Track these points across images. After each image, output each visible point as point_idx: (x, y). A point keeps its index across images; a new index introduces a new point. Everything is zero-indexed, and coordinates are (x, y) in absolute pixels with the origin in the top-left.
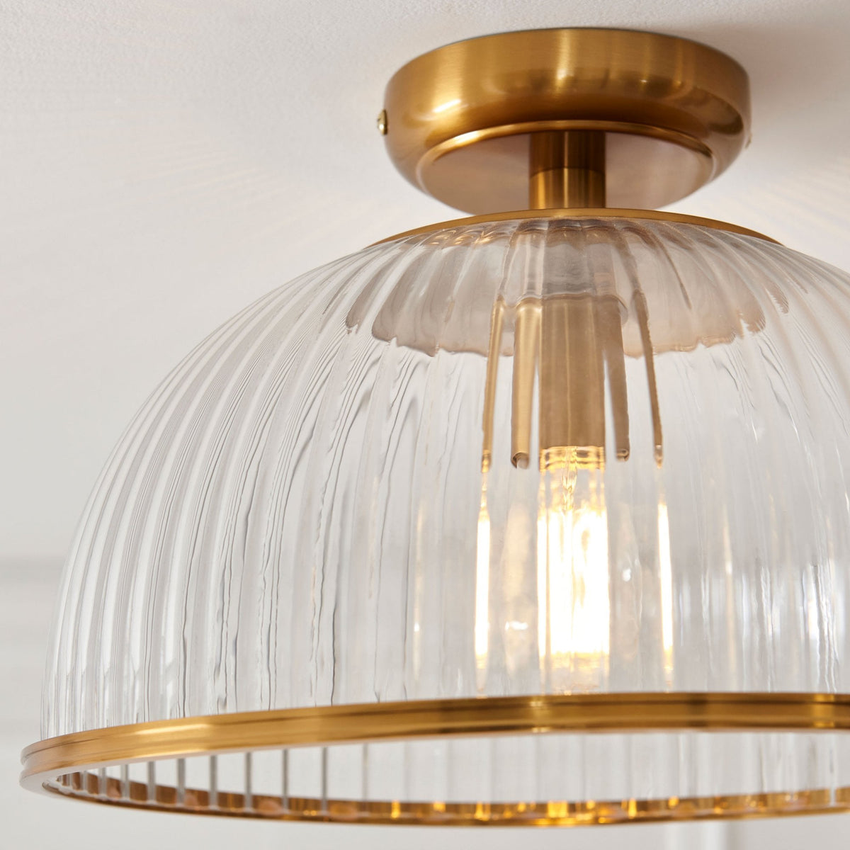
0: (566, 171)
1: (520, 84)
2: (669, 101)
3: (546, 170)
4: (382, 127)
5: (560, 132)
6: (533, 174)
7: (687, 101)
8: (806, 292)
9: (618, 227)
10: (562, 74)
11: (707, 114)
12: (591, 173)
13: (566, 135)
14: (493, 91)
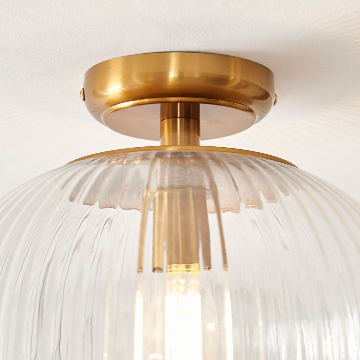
0: (178, 119)
1: (151, 79)
2: (228, 87)
3: (168, 118)
4: (82, 97)
5: (175, 103)
6: (162, 120)
7: (238, 86)
8: (298, 190)
9: (205, 157)
10: (172, 75)
11: (248, 92)
12: (192, 120)
13: (179, 104)
14: (138, 83)
